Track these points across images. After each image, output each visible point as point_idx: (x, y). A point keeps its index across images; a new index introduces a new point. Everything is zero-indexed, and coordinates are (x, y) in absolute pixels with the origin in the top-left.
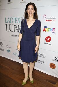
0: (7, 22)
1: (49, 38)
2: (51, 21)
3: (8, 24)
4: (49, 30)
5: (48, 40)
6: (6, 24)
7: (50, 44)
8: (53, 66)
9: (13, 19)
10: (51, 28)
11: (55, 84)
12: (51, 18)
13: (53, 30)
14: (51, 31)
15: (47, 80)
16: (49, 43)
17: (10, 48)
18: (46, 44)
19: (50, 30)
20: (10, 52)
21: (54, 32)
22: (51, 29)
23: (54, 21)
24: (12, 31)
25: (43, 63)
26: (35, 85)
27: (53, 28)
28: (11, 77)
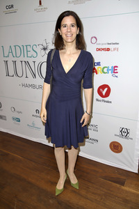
0: (8, 56)
1: (106, 89)
2: (108, 50)
3: (10, 60)
4: (105, 70)
5: (104, 93)
6: (6, 59)
7: (108, 102)
8: (116, 147)
9: (22, 48)
10: (111, 66)
11: (123, 184)
12: (108, 44)
13: (114, 70)
14: (110, 72)
15: (105, 178)
16: (106, 99)
17: (19, 112)
18: (100, 101)
19: (108, 70)
20: (19, 121)
21: (116, 74)
22: (110, 68)
23: (114, 49)
24: (20, 74)
25: (95, 143)
26: (83, 192)
27: (115, 67)
28: (30, 179)
